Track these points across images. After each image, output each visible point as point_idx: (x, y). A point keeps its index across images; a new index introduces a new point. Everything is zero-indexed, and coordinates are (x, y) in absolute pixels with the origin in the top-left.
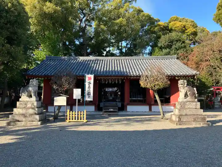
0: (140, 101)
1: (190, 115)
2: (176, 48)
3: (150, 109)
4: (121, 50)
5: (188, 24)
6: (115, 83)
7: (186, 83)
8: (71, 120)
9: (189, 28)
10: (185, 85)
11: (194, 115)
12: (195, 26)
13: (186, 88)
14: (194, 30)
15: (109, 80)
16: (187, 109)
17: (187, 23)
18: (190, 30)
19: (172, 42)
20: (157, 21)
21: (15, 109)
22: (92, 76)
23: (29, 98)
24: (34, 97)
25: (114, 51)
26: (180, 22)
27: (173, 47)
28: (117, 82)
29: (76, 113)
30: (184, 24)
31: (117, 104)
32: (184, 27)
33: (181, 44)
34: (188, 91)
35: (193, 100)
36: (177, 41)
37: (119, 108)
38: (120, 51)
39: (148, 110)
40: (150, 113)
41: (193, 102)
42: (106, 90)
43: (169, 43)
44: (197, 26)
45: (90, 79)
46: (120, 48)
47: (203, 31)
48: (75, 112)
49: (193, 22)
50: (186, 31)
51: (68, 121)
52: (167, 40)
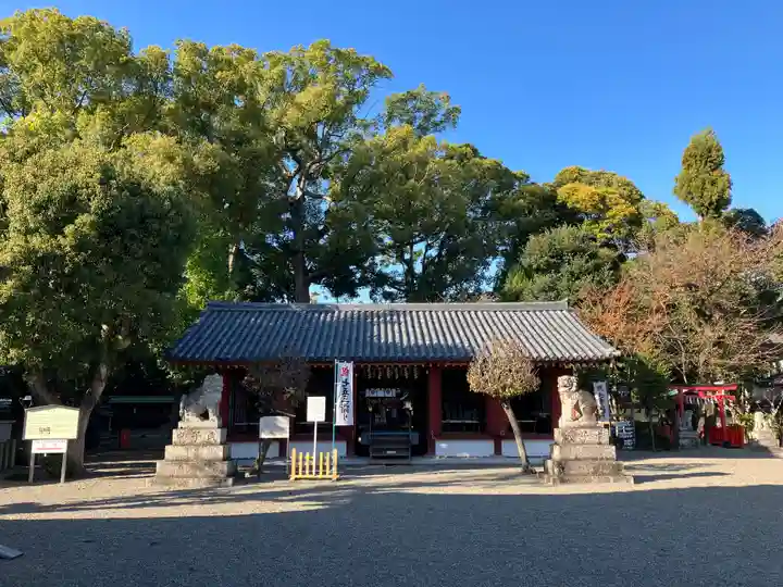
0: (469, 427)
1: (585, 459)
2: (572, 274)
3: (498, 450)
4: (410, 263)
5: (613, 193)
6: (402, 378)
7: (575, 384)
8: (300, 476)
9: (617, 204)
10: (574, 389)
11: (596, 459)
12: (634, 198)
13: (577, 396)
14: (633, 209)
15: (385, 370)
16: (578, 444)
17: (610, 190)
18: (621, 210)
19: (559, 255)
20: (520, 179)
21: (168, 449)
22: (350, 366)
23: (202, 420)
24: (215, 418)
25: (387, 266)
26: (591, 184)
27: (565, 268)
28: (406, 375)
29: (314, 458)
30: (599, 191)
31: (408, 436)
32: (603, 199)
33: (587, 262)
34: (580, 403)
35: (593, 423)
36: (574, 253)
37: (413, 447)
38: (406, 267)
39: (492, 452)
40: (498, 460)
41: (591, 427)
42: (367, 395)
43: (552, 257)
44: (642, 197)
45: (346, 371)
46: (407, 256)
47: (658, 213)
48: (311, 455)
49: (628, 185)
50: (609, 214)
51: (293, 476)
52: (546, 247)
